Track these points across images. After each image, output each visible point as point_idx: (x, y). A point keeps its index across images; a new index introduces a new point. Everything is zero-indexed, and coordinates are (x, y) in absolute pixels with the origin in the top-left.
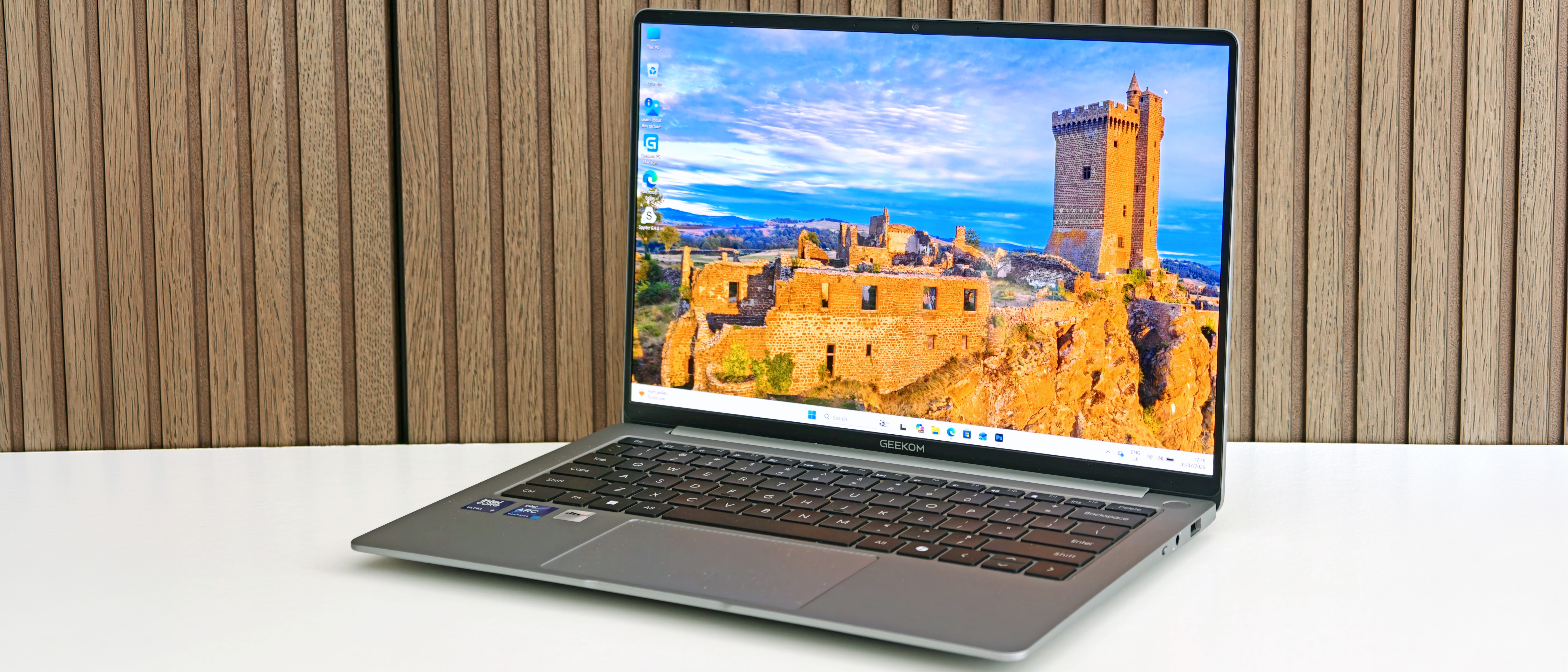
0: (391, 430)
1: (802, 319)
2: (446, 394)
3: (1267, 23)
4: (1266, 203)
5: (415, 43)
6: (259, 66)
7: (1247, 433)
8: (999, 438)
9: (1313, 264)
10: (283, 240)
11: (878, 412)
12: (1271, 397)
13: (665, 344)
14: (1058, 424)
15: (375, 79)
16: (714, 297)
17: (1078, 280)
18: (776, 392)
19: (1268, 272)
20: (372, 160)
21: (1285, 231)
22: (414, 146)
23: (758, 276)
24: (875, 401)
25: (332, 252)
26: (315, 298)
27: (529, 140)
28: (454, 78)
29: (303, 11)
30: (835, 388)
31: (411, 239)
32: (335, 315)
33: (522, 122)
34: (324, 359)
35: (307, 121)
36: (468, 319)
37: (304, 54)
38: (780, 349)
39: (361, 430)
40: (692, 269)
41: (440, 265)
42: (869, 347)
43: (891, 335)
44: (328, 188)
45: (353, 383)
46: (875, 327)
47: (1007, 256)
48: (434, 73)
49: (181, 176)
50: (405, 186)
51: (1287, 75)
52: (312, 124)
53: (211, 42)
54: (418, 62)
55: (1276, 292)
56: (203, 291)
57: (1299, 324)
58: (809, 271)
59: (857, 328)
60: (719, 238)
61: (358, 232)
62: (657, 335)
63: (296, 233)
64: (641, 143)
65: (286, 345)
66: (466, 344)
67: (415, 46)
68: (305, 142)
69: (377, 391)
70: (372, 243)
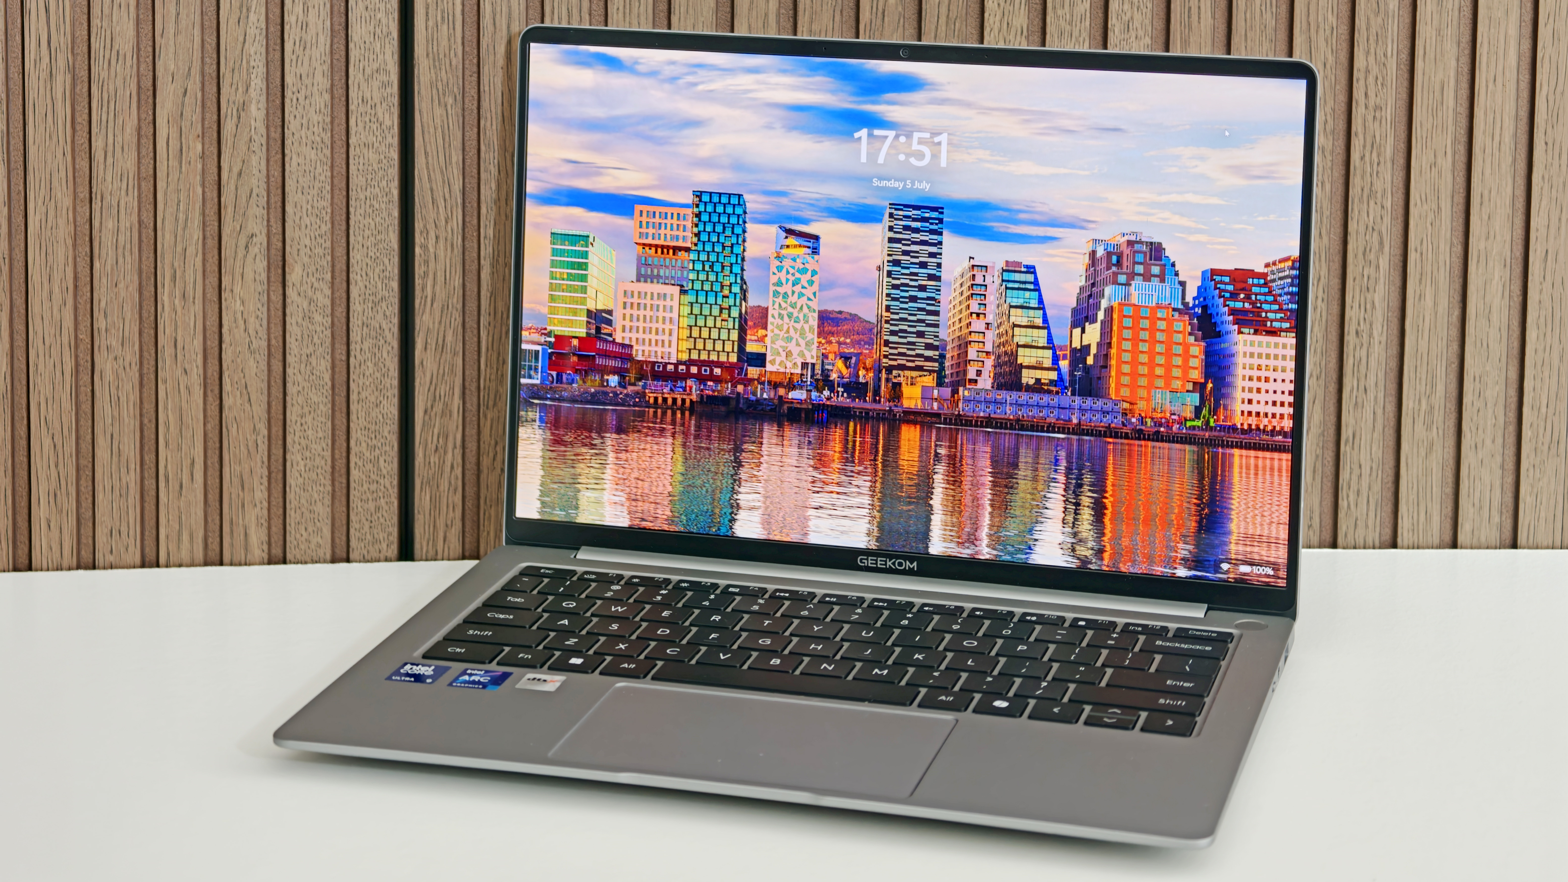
0: (392, 543)
2: (464, 497)
3: (1486, 45)
4: (1478, 261)
5: (435, 59)
6: (234, 87)
7: (1448, 537)
9: (1531, 332)
10: (260, 306)
12: (1477, 494)
15: (384, 105)
19: (1479, 344)
20: (377, 206)
21: (1500, 295)
22: (431, 188)
25: (322, 321)
26: (299, 378)
28: (485, 104)
29: (293, 19)
31: (425, 305)
32: (325, 400)
34: (308, 454)
35: (294, 157)
37: (293, 74)
39: (353, 543)
41: (460, 337)
44: (319, 240)
45: (344, 485)
48: (459, 98)
49: (128, 225)
50: (418, 239)
51: (1508, 107)
52: (301, 160)
53: (171, 56)
54: (439, 84)
55: (1488, 368)
56: (153, 369)
57: (1514, 406)
61: (357, 296)
63: (277, 298)
65: (259, 438)
66: (491, 436)
67: (437, 64)
68: (291, 183)
69: (375, 495)
70: (375, 310)
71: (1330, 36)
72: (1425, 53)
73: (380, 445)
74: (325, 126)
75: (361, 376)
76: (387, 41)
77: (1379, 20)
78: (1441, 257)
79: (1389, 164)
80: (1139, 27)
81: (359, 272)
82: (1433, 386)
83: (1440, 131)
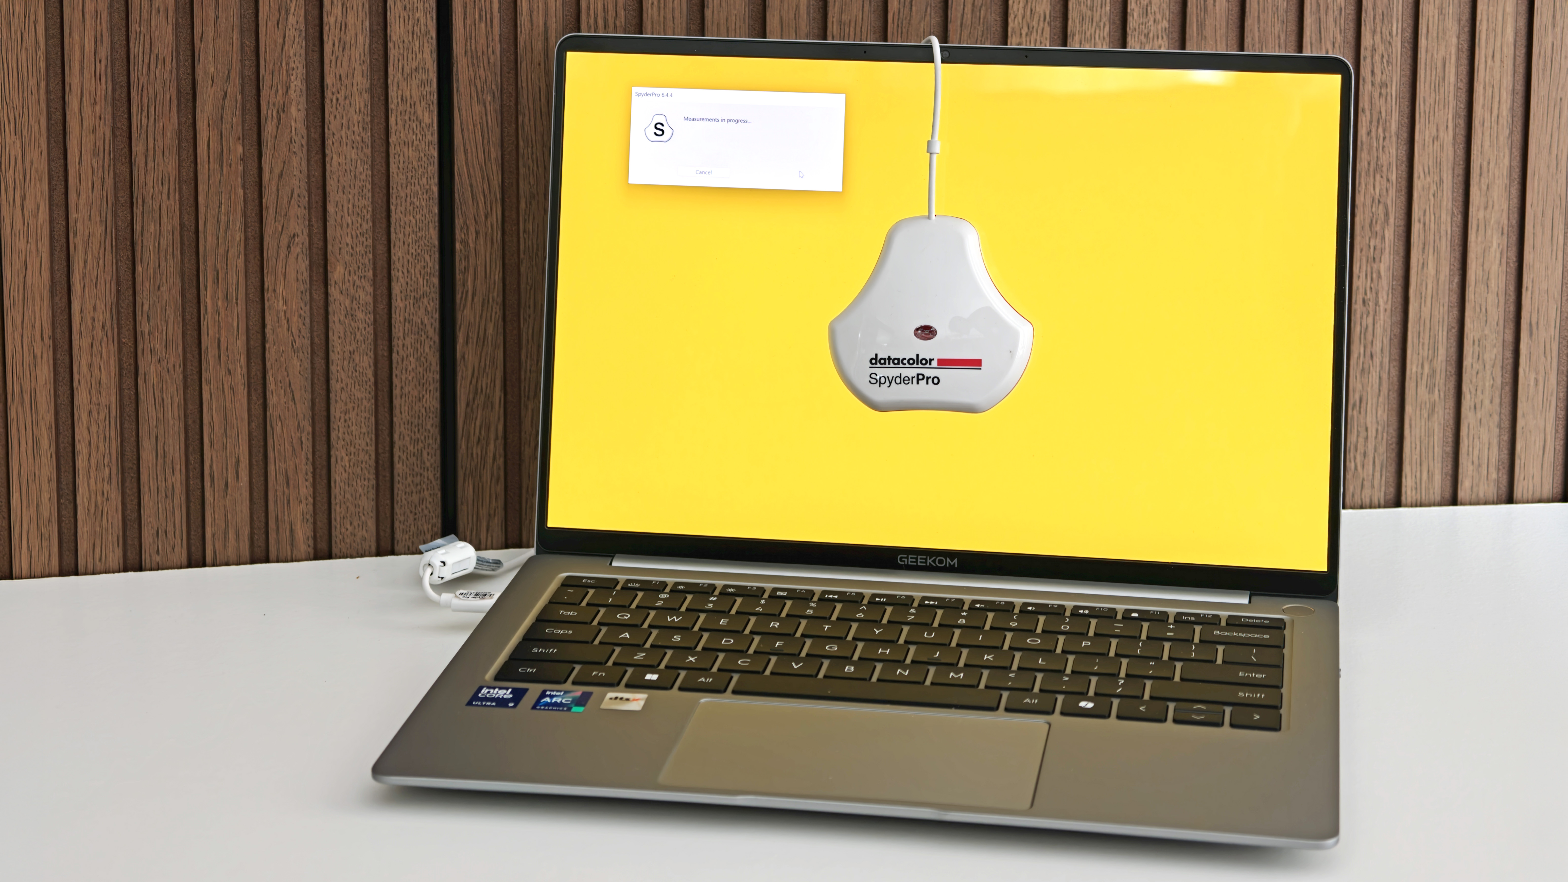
0: (436, 533)
2: (506, 487)
3: (1485, 23)
4: (1478, 230)
5: (473, 57)
6: (274, 89)
7: (1448, 495)
10: (303, 305)
12: (1476, 452)
15: (423, 103)
19: (1478, 309)
20: (417, 203)
21: (1497, 262)
22: (471, 185)
25: (364, 318)
26: (342, 375)
29: (332, 20)
31: (466, 299)
32: (368, 395)
34: (352, 450)
35: (335, 157)
37: (332, 74)
39: (398, 535)
41: (501, 330)
44: (361, 238)
45: (388, 479)
48: (497, 95)
49: (169, 228)
50: (459, 235)
51: (1505, 82)
52: (342, 160)
53: (210, 59)
54: (478, 81)
55: (1486, 332)
56: (197, 370)
57: (1509, 368)
61: (398, 292)
63: (318, 296)
65: (303, 435)
66: (532, 426)
67: (475, 61)
68: (332, 182)
69: (419, 487)
70: (416, 306)
71: (1338, 17)
72: (1428, 31)
73: (423, 438)
74: (365, 126)
75: (404, 371)
76: (425, 41)
78: (1443, 227)
79: (1394, 139)
80: (1157, 10)
81: (400, 269)
82: (1435, 350)
83: (1441, 106)
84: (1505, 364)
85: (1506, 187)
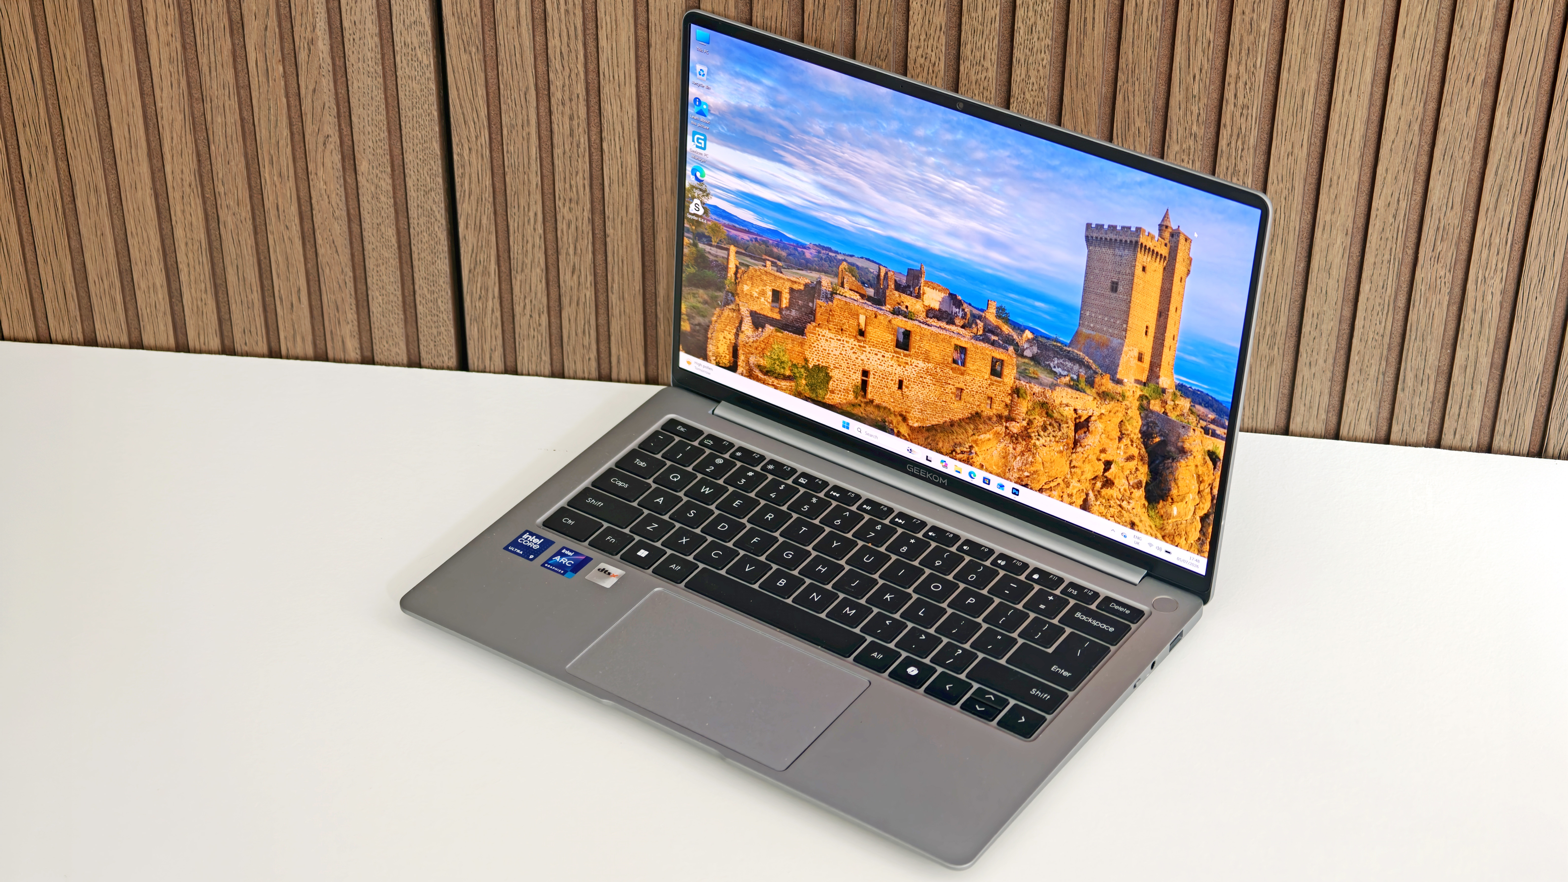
0: (452, 357)
1: (840, 340)
2: (503, 331)
4: (1324, 229)
5: (460, 18)
6: (303, 27)
8: (1016, 492)
9: (1365, 287)
10: (339, 187)
11: (906, 439)
12: (1308, 397)
13: (711, 327)
14: (1070, 496)
16: (758, 298)
17: (1098, 379)
18: (813, 396)
19: (1319, 290)
20: (422, 123)
21: (1340, 255)
22: (463, 114)
23: (799, 291)
24: (904, 430)
25: (386, 202)
26: (373, 239)
27: (578, 117)
28: (501, 54)
30: (868, 409)
31: (464, 197)
32: (393, 256)
33: (571, 100)
34: (384, 292)
35: (355, 82)
36: (522, 270)
37: (349, 21)
38: (818, 361)
39: (423, 356)
40: (737, 267)
41: (493, 222)
42: (901, 383)
43: (922, 377)
44: (379, 143)
45: (414, 314)
46: (907, 366)
47: (1033, 339)
48: (481, 48)
49: (233, 121)
50: (456, 149)
51: (1360, 113)
52: (361, 85)
54: (464, 36)
55: (1325, 309)
58: (848, 300)
59: (892, 363)
60: (763, 247)
61: (412, 186)
62: (704, 316)
63: (351, 181)
64: (689, 138)
65: (346, 278)
66: (521, 292)
68: (354, 100)
69: (436, 324)
70: (426, 197)
71: (1207, 48)
72: (1290, 66)
73: (437, 290)
74: (377, 61)
75: (420, 242)
77: (1252, 38)
79: (1252, 151)
80: (1041, 30)
81: (412, 169)
82: (1277, 318)
83: (1298, 128)
84: (1340, 334)
85: (1353, 198)
